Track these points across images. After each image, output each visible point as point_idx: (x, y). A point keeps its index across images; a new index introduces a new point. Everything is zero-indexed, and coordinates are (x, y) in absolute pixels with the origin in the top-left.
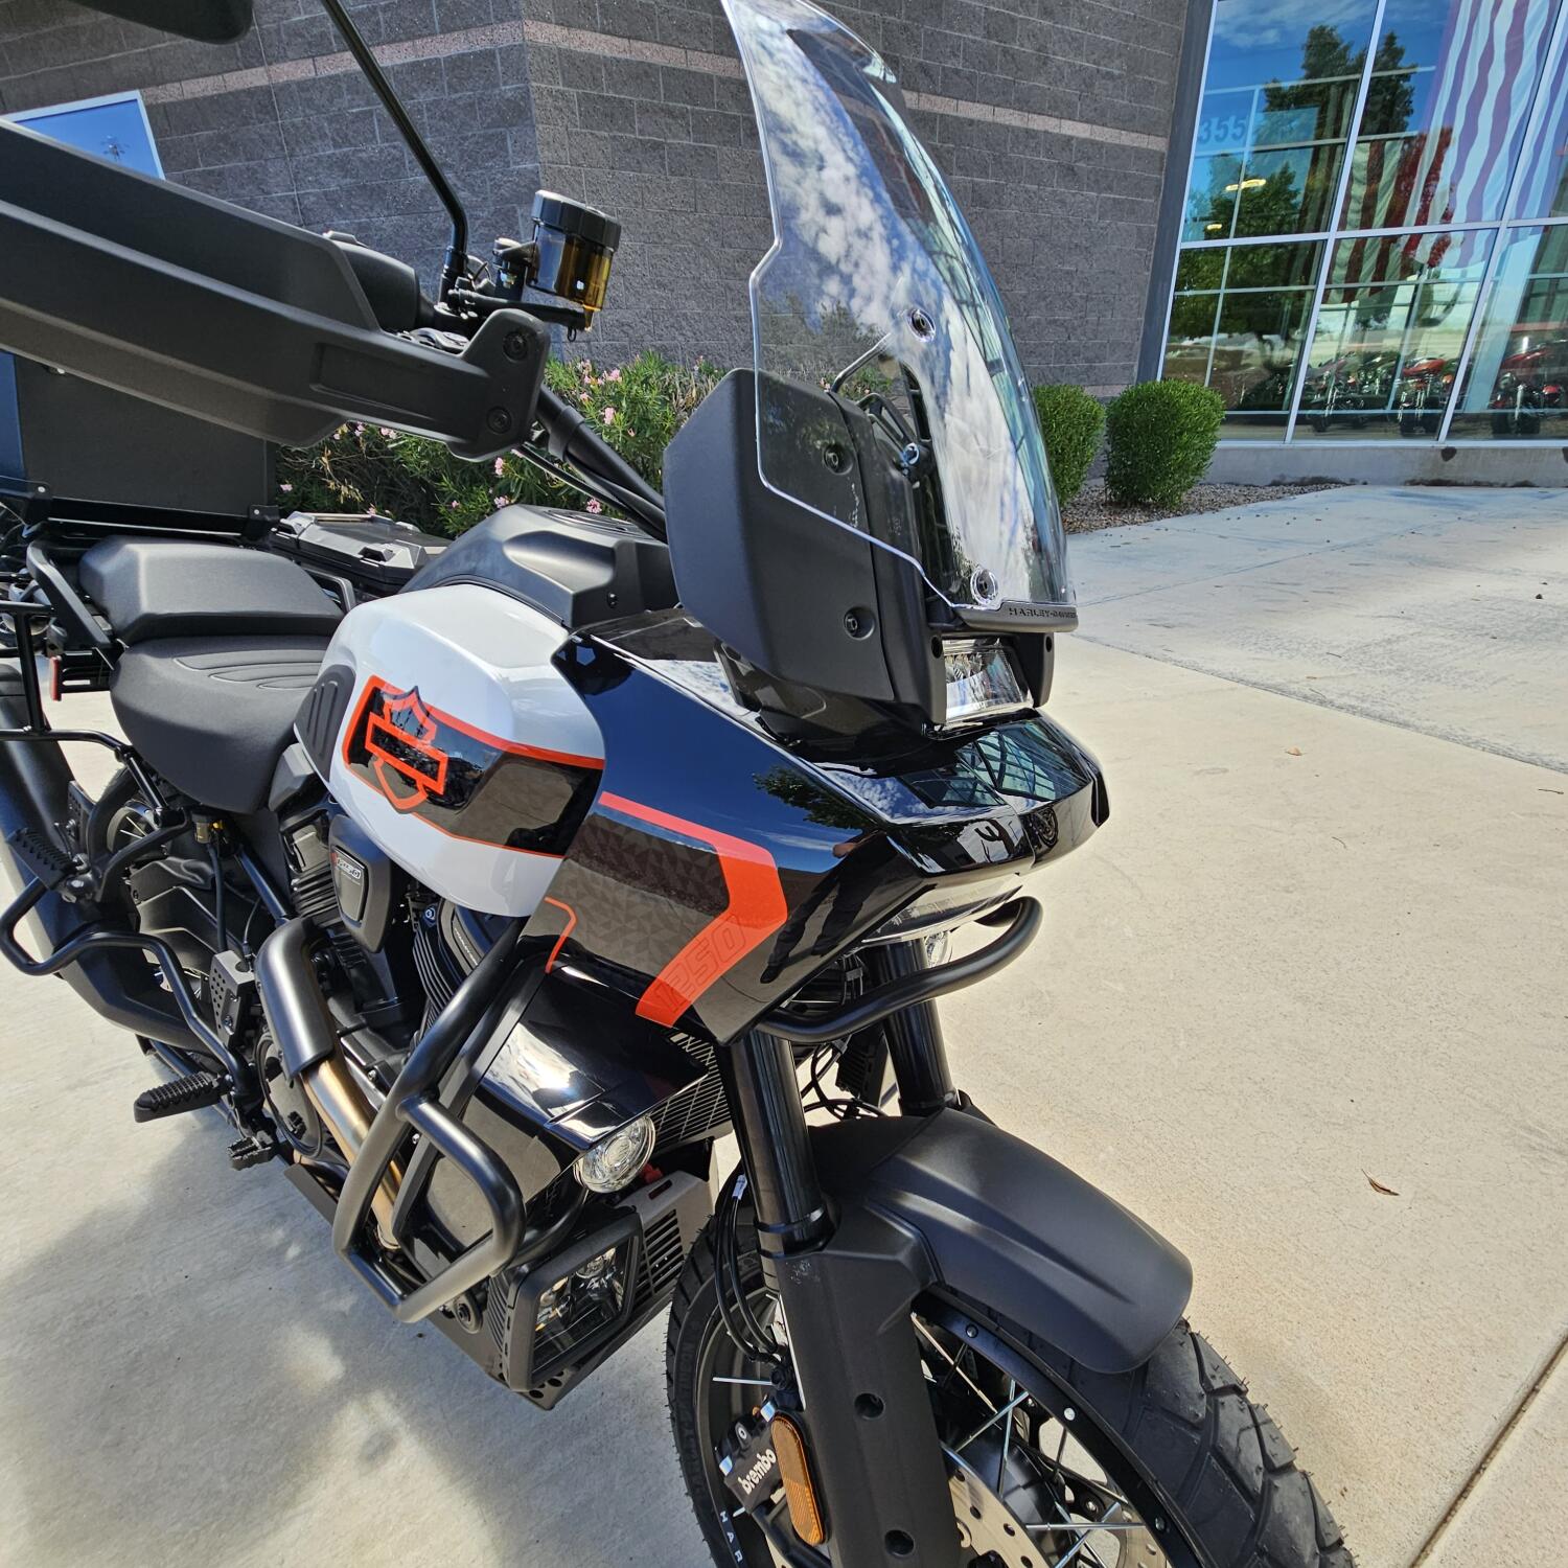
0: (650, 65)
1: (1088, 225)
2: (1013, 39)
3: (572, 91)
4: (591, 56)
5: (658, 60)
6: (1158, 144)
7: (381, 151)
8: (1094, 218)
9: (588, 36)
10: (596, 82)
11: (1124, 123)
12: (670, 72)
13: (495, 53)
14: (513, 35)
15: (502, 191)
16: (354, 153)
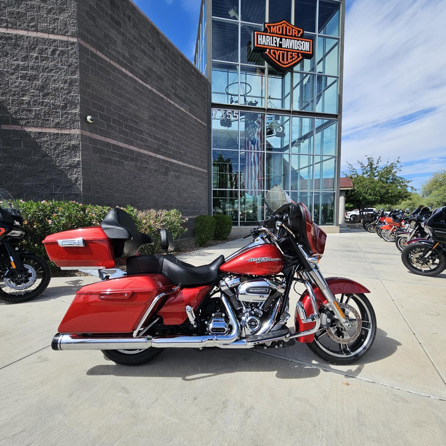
0: (110, 143)
1: (196, 184)
2: (180, 150)
3: (91, 145)
4: (96, 139)
5: (111, 142)
6: (206, 171)
7: (22, 150)
8: (197, 183)
9: (96, 135)
10: (97, 144)
11: (200, 167)
12: (114, 145)
13: (69, 134)
14: (76, 132)
15: (67, 164)
16: (11, 148)
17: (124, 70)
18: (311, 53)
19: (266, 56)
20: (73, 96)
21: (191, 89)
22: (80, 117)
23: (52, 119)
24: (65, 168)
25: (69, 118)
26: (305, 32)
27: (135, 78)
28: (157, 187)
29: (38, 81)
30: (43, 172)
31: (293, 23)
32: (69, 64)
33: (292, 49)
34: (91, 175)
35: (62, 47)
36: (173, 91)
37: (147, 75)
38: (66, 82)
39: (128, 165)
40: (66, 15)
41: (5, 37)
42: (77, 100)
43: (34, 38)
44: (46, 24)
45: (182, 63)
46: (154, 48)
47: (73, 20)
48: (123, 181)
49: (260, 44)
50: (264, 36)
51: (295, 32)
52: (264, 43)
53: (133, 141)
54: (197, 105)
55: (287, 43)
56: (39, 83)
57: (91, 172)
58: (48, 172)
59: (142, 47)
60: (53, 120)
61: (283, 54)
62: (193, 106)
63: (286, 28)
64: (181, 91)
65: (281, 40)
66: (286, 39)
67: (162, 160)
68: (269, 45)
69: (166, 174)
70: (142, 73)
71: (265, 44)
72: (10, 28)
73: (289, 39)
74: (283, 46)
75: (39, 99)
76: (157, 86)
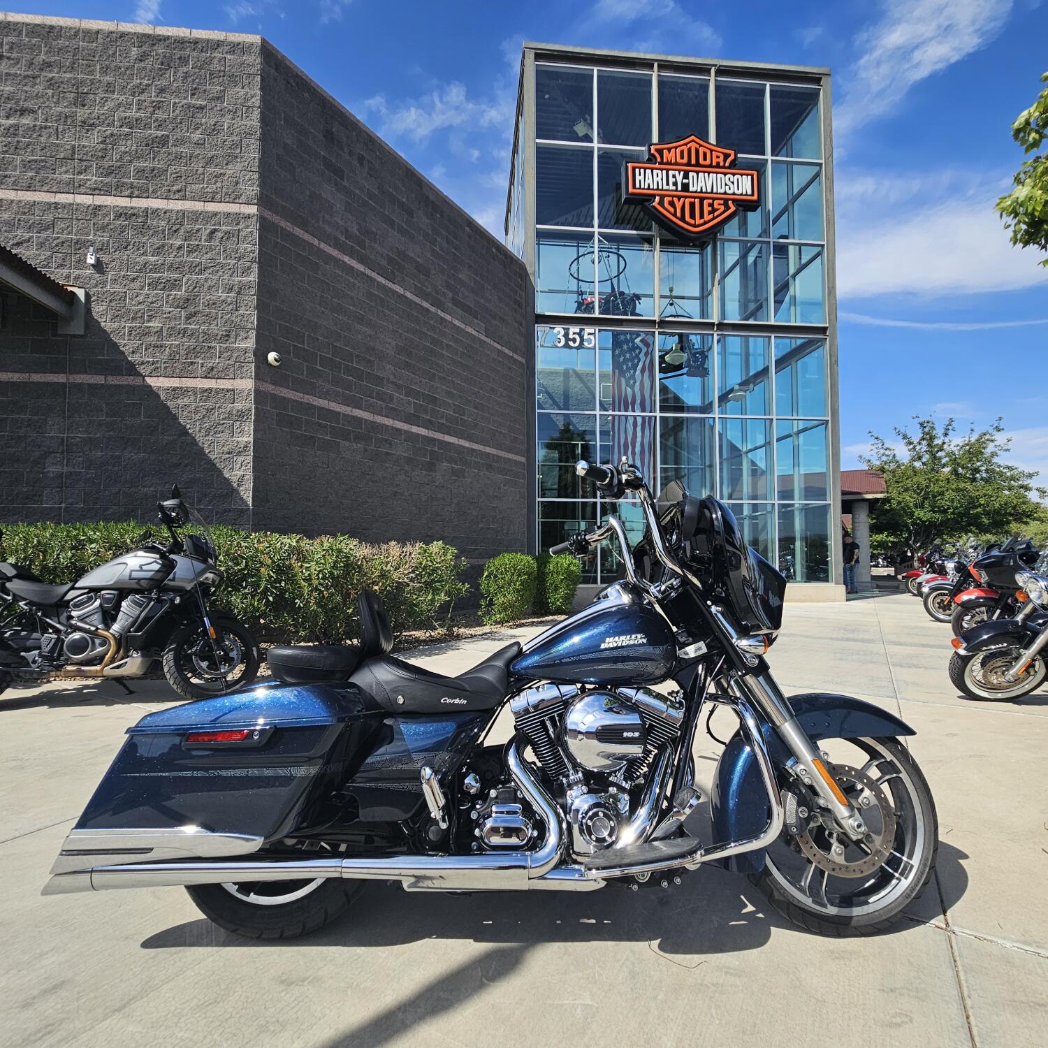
0: (314, 406)
1: (499, 488)
2: (464, 415)
3: (274, 410)
4: (285, 398)
5: (314, 403)
6: (523, 460)
7: (141, 423)
8: (502, 486)
9: (284, 390)
10: (286, 408)
11: (510, 451)
12: (321, 409)
13: (233, 390)
14: (247, 384)
15: (225, 449)
16: (120, 421)
17: (346, 259)
18: (755, 197)
19: (654, 210)
20: (243, 316)
21: (489, 287)
22: (255, 355)
23: (201, 361)
24: (220, 458)
25: (233, 359)
26: (739, 155)
27: (369, 272)
28: (411, 495)
29: (180, 290)
30: (178, 465)
31: (712, 138)
32: (239, 255)
33: (712, 192)
34: (272, 471)
35: (229, 224)
36: (450, 295)
37: (394, 268)
38: (231, 290)
39: (348, 450)
40: (239, 167)
41: (126, 214)
42: (251, 323)
43: (178, 212)
44: (201, 186)
45: (470, 237)
46: (411, 213)
47: (251, 173)
48: (338, 483)
49: (640, 188)
50: (648, 171)
51: (718, 157)
52: (649, 185)
53: (362, 399)
54: (502, 320)
55: (701, 182)
56: (182, 293)
57: (271, 465)
58: (186, 465)
59: (386, 213)
60: (202, 364)
61: (692, 205)
62: (494, 322)
63: (697, 151)
64: (467, 294)
65: (686, 176)
66: (697, 173)
67: (423, 436)
68: (660, 187)
69: (431, 467)
70: (384, 262)
71: (651, 187)
72: (137, 197)
73: (704, 172)
74: (691, 189)
75: (180, 324)
76: (415, 285)
